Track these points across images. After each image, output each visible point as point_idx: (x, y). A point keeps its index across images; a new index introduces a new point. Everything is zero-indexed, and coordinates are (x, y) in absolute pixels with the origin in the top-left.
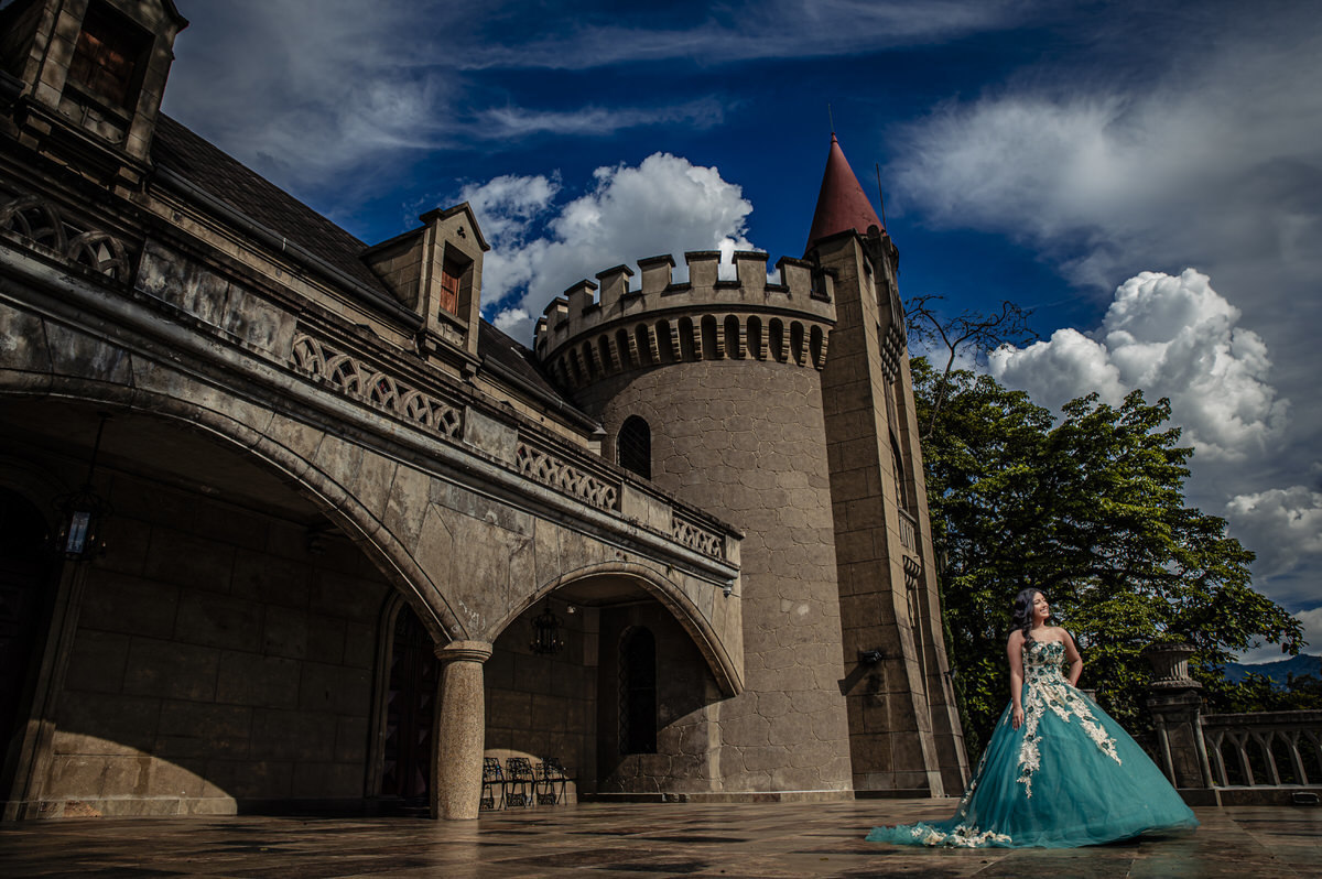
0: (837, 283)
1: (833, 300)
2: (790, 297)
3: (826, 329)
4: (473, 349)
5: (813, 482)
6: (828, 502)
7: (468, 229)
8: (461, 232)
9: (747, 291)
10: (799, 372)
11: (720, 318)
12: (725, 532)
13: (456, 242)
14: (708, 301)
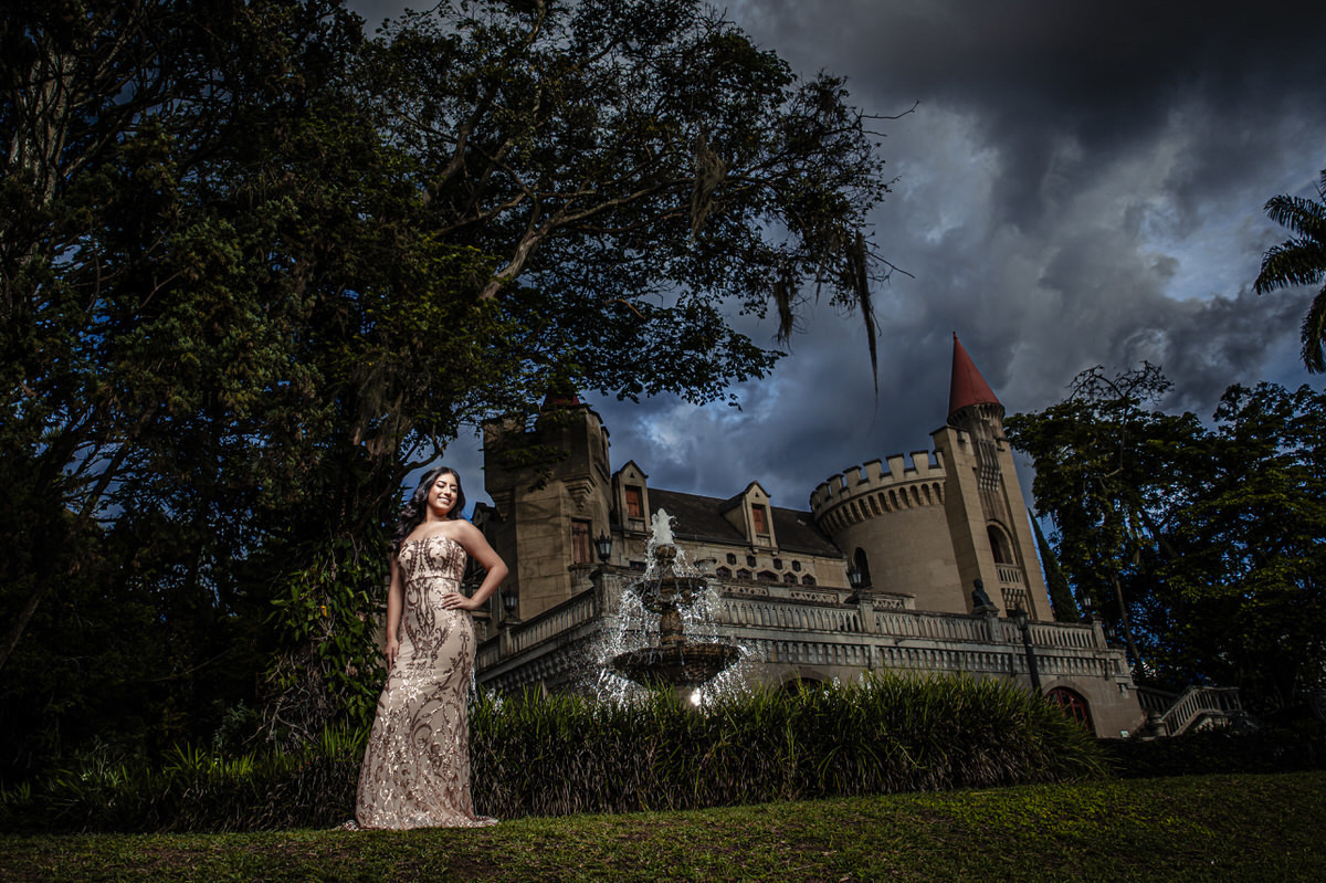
0: (943, 455)
1: (942, 465)
2: (917, 473)
3: (941, 483)
4: (774, 544)
5: (946, 562)
6: (957, 571)
7: (760, 492)
8: (757, 496)
9: (896, 476)
10: (932, 508)
11: (886, 492)
12: (903, 596)
13: (757, 501)
14: (878, 486)
